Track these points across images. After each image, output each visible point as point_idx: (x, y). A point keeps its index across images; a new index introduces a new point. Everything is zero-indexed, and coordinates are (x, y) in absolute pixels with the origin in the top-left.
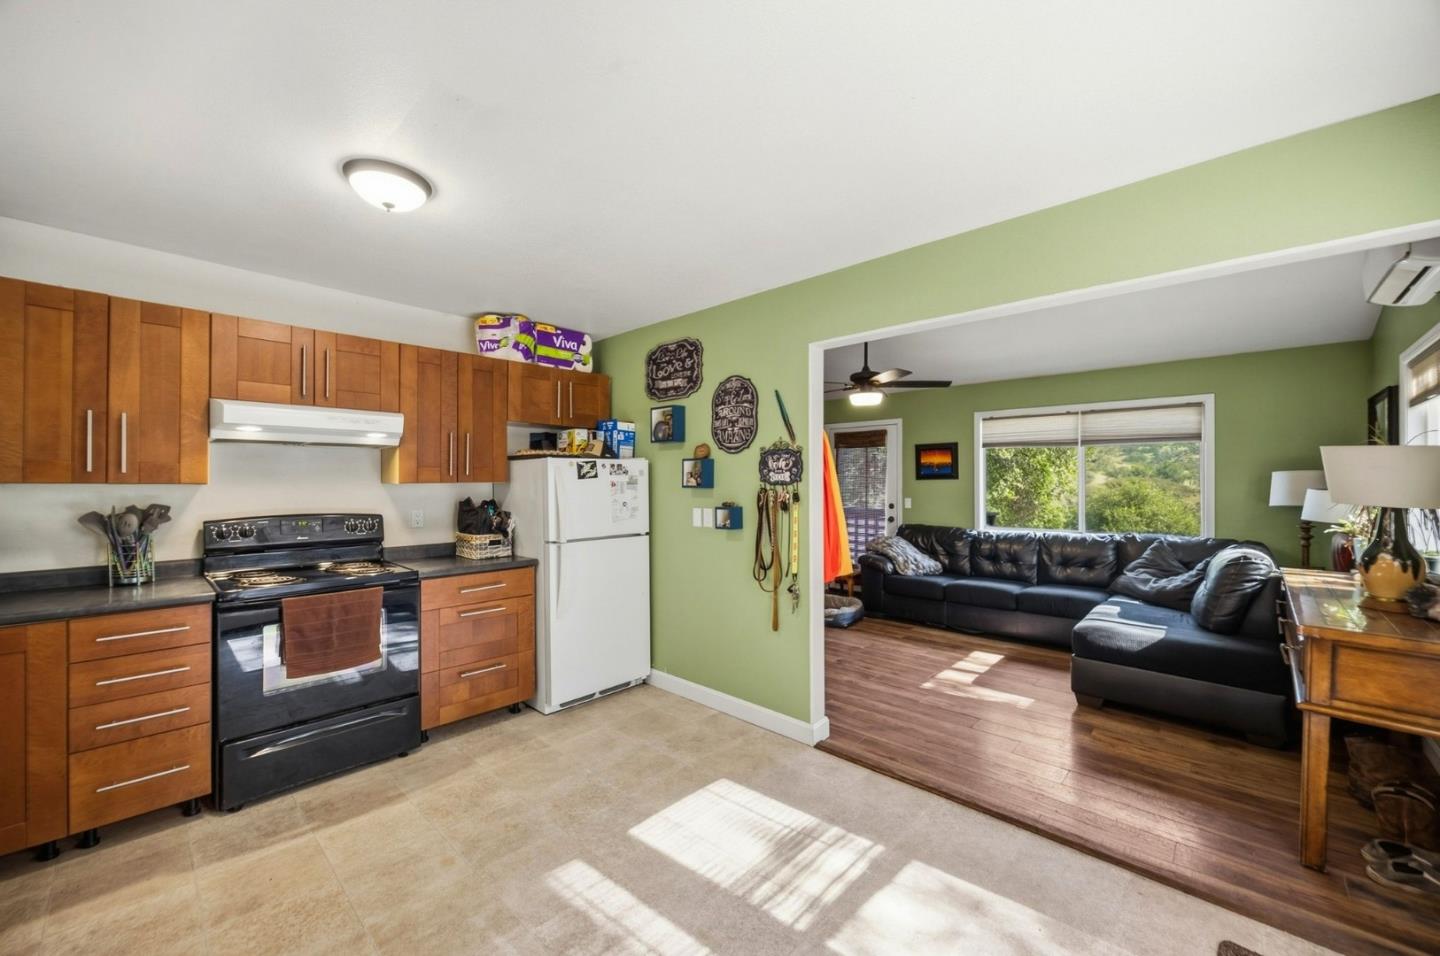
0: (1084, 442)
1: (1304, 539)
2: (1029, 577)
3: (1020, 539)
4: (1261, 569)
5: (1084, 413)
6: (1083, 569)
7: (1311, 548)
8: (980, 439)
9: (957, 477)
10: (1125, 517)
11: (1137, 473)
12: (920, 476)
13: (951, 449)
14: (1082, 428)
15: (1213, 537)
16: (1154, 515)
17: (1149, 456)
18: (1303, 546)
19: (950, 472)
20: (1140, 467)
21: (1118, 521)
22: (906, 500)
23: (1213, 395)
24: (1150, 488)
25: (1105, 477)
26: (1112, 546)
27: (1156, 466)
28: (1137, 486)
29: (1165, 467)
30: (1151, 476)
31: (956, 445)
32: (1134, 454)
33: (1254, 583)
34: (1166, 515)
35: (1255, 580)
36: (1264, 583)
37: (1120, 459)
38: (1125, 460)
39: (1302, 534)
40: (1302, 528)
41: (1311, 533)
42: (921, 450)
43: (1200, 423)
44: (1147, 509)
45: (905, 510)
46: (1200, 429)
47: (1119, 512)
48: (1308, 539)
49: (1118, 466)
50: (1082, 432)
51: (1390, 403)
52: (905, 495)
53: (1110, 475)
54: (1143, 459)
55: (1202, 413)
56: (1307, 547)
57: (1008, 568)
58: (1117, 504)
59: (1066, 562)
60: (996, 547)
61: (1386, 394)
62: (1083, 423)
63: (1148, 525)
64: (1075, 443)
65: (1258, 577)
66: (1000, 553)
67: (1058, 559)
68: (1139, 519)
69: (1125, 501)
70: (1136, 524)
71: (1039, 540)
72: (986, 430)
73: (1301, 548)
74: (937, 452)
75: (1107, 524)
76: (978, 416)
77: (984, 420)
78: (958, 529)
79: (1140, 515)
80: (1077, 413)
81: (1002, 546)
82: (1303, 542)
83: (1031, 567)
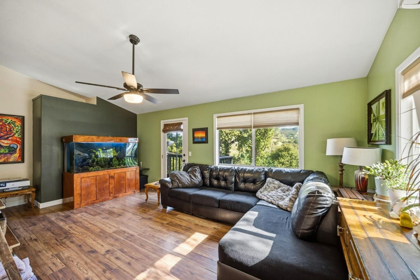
0: (255, 127)
1: (340, 171)
2: (231, 187)
3: (227, 170)
4: (327, 200)
5: (254, 113)
6: (252, 184)
7: (343, 175)
8: (216, 126)
9: (208, 143)
10: (284, 155)
11: (289, 142)
12: (194, 142)
13: (205, 130)
14: (254, 120)
15: (304, 169)
16: (292, 154)
17: (292, 138)
18: (340, 174)
19: (205, 141)
20: (290, 140)
21: (283, 156)
22: (189, 152)
23: (303, 104)
24: (291, 146)
25: (281, 143)
26: (263, 173)
27: (294, 140)
28: (288, 146)
29: (296, 141)
30: (293, 143)
31: (207, 128)
32: (288, 137)
33: (323, 210)
34: (295, 154)
35: (324, 208)
36: (329, 209)
37: (285, 138)
38: (286, 139)
39: (339, 168)
40: (340, 166)
41: (343, 168)
42: (195, 131)
43: (298, 117)
44: (290, 152)
45: (189, 157)
46: (298, 120)
47: (283, 153)
48: (342, 171)
49: (285, 140)
50: (254, 122)
51: (386, 99)
52: (189, 151)
53: (283, 142)
54: (291, 138)
55: (299, 113)
56: (342, 175)
57: (223, 183)
58: (283, 151)
59: (245, 181)
60: (219, 174)
61: (384, 95)
62: (254, 118)
63: (290, 157)
64: (250, 127)
65: (326, 206)
66: (220, 176)
67: (242, 179)
68: (288, 155)
69: (285, 150)
70: (287, 156)
71: (236, 170)
72: (218, 122)
73: (339, 175)
74: (200, 131)
75: (280, 157)
76: (215, 116)
77: (218, 117)
78: (206, 165)
79: (289, 154)
80: (251, 114)
81: (221, 173)
82: (340, 172)
83: (232, 183)
